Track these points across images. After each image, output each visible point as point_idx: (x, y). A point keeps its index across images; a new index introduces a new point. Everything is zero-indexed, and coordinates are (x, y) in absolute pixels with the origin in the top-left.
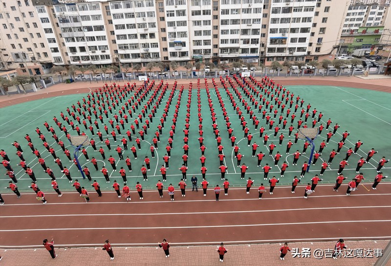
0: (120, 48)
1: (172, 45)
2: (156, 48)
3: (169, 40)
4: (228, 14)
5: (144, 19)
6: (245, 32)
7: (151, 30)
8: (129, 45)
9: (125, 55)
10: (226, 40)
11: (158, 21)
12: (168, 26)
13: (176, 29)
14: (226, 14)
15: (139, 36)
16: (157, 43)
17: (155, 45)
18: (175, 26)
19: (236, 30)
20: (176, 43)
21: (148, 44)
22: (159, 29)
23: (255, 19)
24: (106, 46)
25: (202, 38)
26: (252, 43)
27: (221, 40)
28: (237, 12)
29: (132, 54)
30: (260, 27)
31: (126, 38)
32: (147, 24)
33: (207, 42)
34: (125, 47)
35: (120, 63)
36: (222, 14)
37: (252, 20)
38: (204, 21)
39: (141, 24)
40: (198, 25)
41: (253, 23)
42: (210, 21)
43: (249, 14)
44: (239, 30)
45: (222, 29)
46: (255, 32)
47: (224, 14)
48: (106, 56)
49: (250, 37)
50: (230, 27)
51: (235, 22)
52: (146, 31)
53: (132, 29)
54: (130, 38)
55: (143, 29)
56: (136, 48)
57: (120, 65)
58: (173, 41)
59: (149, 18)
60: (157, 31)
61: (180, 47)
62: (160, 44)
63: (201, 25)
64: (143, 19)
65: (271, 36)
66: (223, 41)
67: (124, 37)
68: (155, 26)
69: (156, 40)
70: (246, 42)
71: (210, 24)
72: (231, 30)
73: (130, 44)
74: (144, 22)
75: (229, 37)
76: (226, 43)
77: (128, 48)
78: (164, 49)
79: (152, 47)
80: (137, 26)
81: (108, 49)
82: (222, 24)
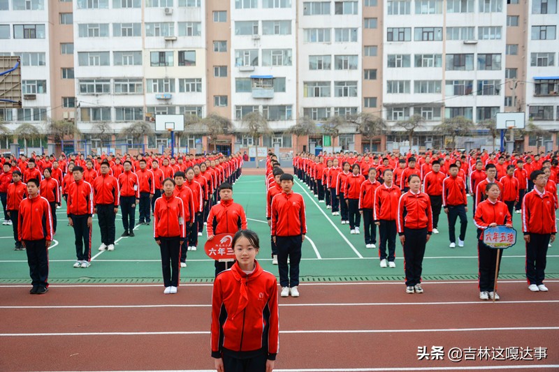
0: (83, 90)
1: (242, 86)
2: (196, 94)
3: (234, 73)
4: (408, 13)
5: (168, 13)
6: (458, 61)
7: (184, 43)
8: (112, 83)
9: (96, 110)
10: (401, 83)
11: (207, 19)
12: (237, 34)
13: (258, 43)
14: (402, 13)
15: (146, 59)
16: (200, 80)
17: (192, 85)
18: (256, 32)
19: (431, 56)
20: (256, 79)
21: (173, 80)
22: (207, 43)
23: (487, 28)
24: (42, 83)
25: (333, 75)
26: (479, 93)
27: (389, 83)
28: (432, 10)
29: (118, 109)
30: (502, 49)
31: (106, 63)
32: (176, 26)
33: (345, 89)
34: (100, 87)
35: (79, 133)
36: (390, 12)
37: (476, 31)
38: (338, 30)
39: (157, 23)
40: (321, 40)
41: (481, 38)
42: (355, 30)
43: (468, 14)
44: (440, 56)
45: (391, 52)
46: (487, 61)
47: (396, 13)
48: (36, 110)
49: (475, 74)
50: (414, 47)
51: (427, 34)
52: (170, 44)
53: (127, 38)
54: (118, 63)
55: (162, 39)
56: (132, 90)
57: (76, 138)
58: (249, 75)
59: (182, 9)
60: (204, 45)
61: (267, 92)
62: (208, 83)
63: (328, 40)
64: (167, 10)
65: (534, 73)
66: (393, 87)
67: (101, 57)
68: (197, 33)
69: (198, 71)
70: (463, 88)
71: (355, 39)
72: (416, 56)
73: (116, 80)
74: (168, 19)
75: (412, 73)
76: (401, 91)
77: (107, 89)
78: (216, 98)
79: (181, 90)
80: (144, 29)
81: (45, 91)
82: (391, 37)
